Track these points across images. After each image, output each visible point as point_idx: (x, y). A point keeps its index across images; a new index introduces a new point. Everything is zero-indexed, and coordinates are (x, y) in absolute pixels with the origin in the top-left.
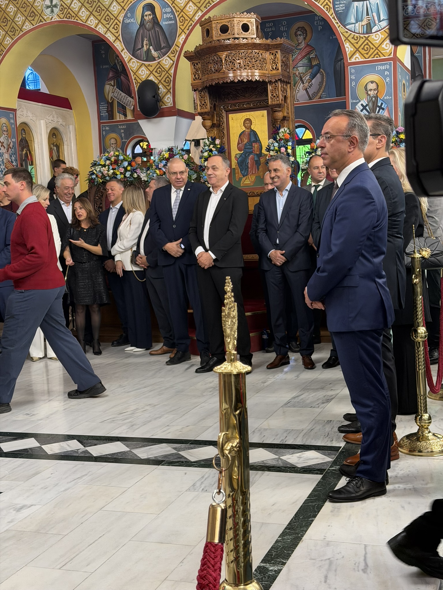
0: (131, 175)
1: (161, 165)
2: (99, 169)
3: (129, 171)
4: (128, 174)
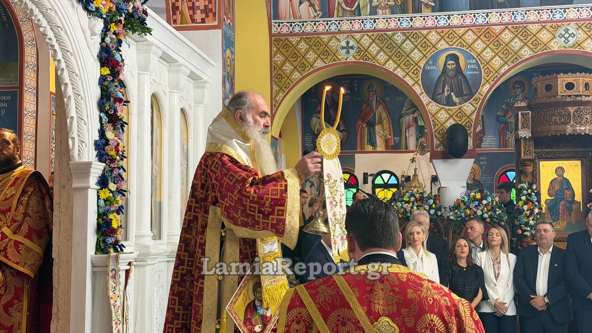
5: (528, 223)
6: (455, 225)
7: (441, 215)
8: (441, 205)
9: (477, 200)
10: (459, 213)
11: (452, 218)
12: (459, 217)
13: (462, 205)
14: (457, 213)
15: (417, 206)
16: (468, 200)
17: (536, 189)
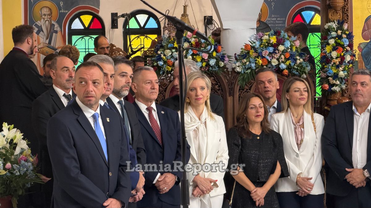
0: (217, 64)
1: (265, 53)
2: (170, 54)
3: (213, 58)
4: (212, 62)
5: (338, 74)
6: (243, 79)
7: (224, 67)
8: (224, 52)
9: (272, 45)
10: (248, 63)
11: (238, 69)
12: (248, 69)
13: (252, 52)
14: (245, 63)
15: (193, 55)
16: (260, 45)
17: (347, 30)
